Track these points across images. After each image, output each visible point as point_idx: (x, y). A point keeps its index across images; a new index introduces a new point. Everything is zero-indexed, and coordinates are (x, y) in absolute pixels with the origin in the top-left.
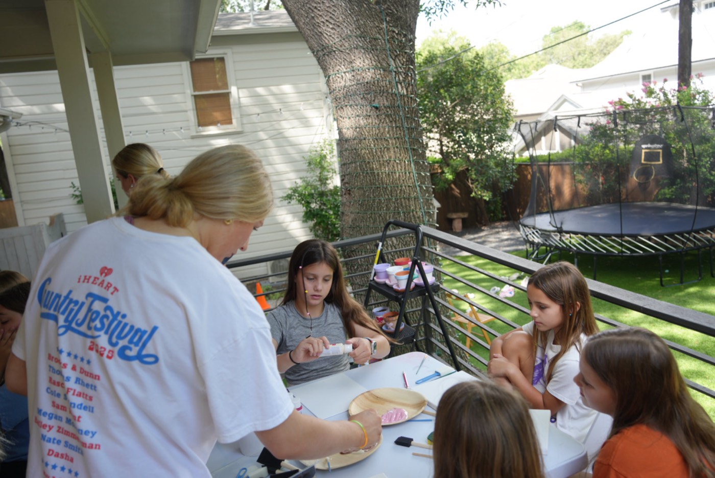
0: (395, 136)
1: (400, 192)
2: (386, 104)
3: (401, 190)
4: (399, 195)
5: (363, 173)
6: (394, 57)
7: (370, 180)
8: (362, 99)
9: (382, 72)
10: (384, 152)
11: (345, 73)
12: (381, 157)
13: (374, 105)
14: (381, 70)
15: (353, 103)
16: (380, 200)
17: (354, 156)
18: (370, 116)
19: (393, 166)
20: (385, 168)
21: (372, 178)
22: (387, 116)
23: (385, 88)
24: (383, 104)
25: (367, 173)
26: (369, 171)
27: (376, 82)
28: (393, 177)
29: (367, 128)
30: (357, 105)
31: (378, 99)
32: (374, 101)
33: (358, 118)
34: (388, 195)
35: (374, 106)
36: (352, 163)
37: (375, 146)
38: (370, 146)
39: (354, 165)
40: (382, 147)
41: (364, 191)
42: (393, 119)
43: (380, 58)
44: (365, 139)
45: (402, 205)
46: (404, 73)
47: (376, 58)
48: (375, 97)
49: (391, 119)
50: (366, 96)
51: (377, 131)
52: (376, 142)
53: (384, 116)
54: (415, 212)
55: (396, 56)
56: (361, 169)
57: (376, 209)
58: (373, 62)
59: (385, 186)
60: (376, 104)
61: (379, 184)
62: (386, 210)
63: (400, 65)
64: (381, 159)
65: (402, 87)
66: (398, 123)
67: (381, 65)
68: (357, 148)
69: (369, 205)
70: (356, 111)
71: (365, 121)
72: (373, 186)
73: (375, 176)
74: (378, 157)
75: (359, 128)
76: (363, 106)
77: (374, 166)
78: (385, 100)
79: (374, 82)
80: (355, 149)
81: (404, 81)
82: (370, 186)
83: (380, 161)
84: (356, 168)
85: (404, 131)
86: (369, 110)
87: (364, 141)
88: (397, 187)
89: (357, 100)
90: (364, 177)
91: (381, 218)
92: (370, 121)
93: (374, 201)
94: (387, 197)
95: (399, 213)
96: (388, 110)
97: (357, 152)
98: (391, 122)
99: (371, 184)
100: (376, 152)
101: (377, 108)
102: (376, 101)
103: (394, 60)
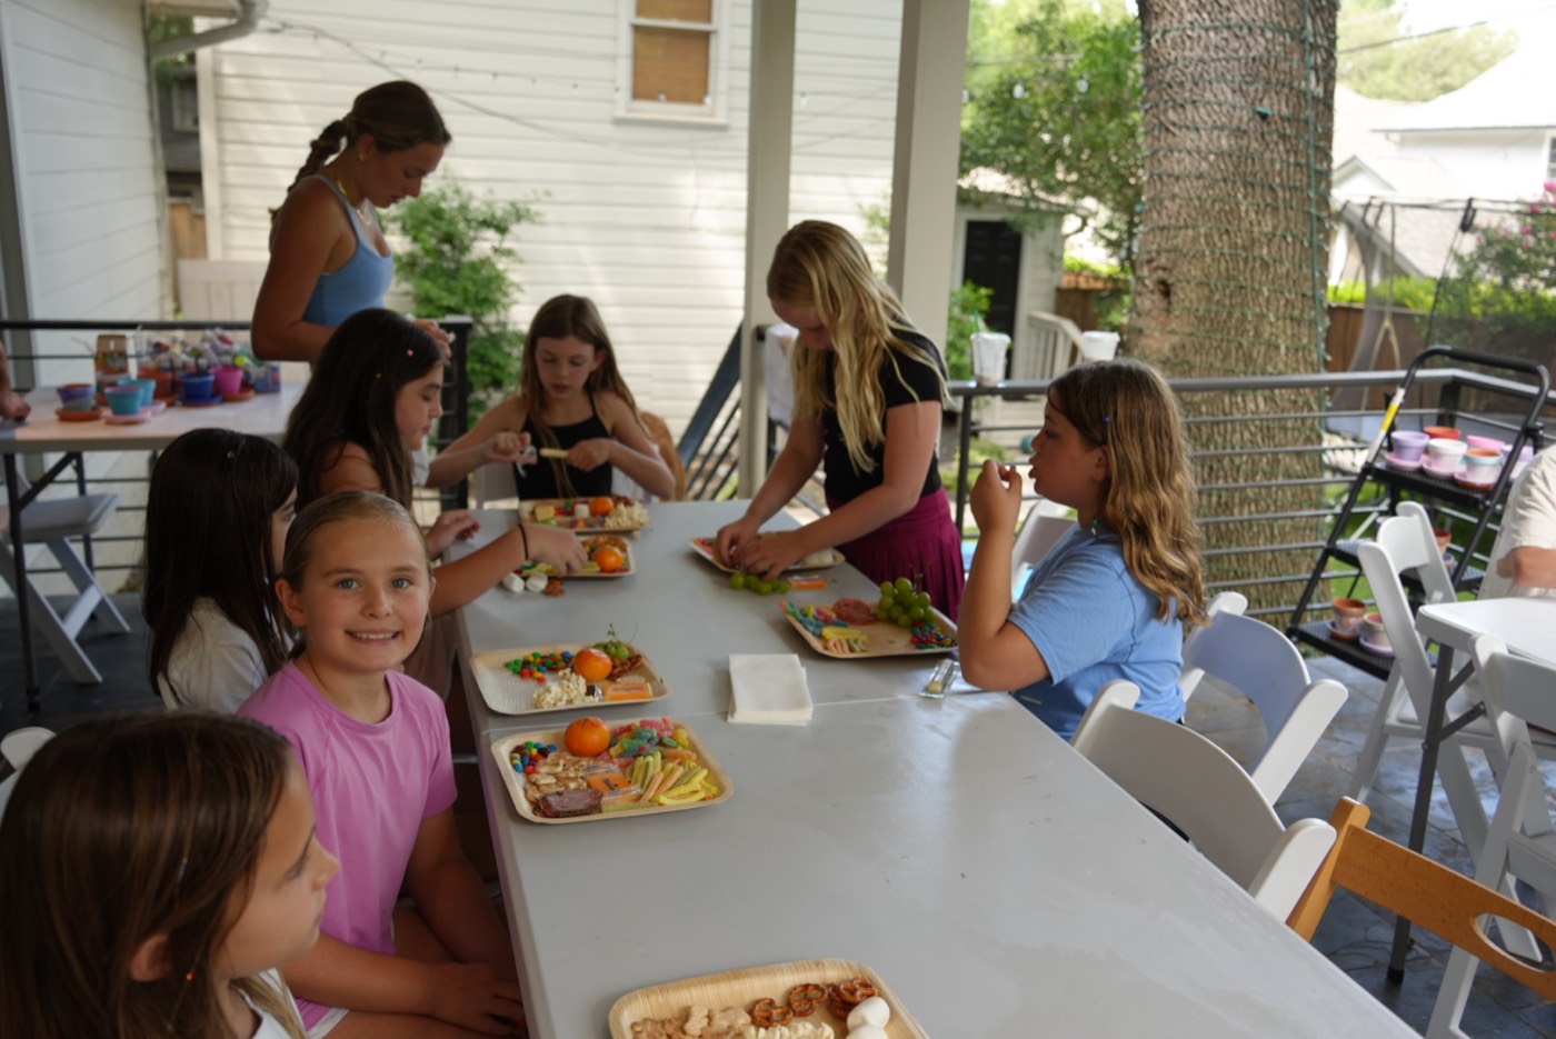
0: (1291, 183)
1: (1285, 306)
2: (1285, 111)
3: (1287, 301)
4: (1282, 309)
5: (1212, 252)
6: (1313, 11)
7: (1227, 270)
8: (1234, 92)
9: (1288, 40)
10: (1264, 215)
11: (1207, 30)
12: (1255, 223)
13: (1260, 109)
14: (1287, 35)
15: (1212, 99)
16: (1243, 314)
17: (1194, 214)
18: (1245, 132)
19: (1280, 248)
20: (1261, 247)
21: (1231, 266)
22: (1283, 137)
23: (1288, 75)
24: (1279, 111)
25: (1222, 254)
26: (1226, 250)
27: (1273, 61)
28: (1276, 271)
29: (1234, 158)
30: (1220, 105)
31: (1271, 98)
32: (1261, 101)
33: (1216, 133)
34: (1260, 305)
35: (1260, 113)
36: (1186, 227)
37: (1245, 197)
38: (1235, 196)
39: (1190, 232)
40: (1261, 201)
41: (1211, 291)
42: (1292, 145)
43: (1288, 10)
44: (1225, 180)
45: (1285, 332)
46: (1327, 50)
47: (1280, 7)
48: (1265, 92)
49: (1288, 146)
50: (1244, 87)
51: (1257, 167)
52: (1250, 190)
53: (1275, 137)
54: (1306, 352)
55: (1317, 10)
56: (1207, 244)
57: (1233, 332)
58: (1274, 16)
59: (1257, 286)
60: (1265, 108)
61: (1245, 279)
62: (1254, 337)
63: (1322, 31)
64: (1256, 229)
65: (1318, 80)
66: (1299, 155)
67: (1288, 25)
68: (1204, 196)
69: (1219, 323)
70: (1215, 117)
71: (1233, 142)
72: (1232, 284)
73: (1238, 262)
74: (1251, 223)
75: (1216, 154)
76: (1234, 108)
77: (1239, 241)
78: (1283, 103)
79: (1269, 61)
80: (1199, 198)
81: (1324, 68)
82: (1225, 282)
83: (1252, 232)
84: (1195, 239)
85: (1309, 177)
86: (1245, 119)
87: (1222, 184)
88: (1282, 293)
89: (1223, 93)
90: (1213, 260)
91: (1240, 352)
92: (1245, 142)
93: (1230, 314)
94: (1257, 309)
95: (1277, 348)
96: (1286, 125)
97: (1201, 206)
98: (1288, 152)
99: (1228, 279)
100: (1247, 211)
101: (1264, 117)
102: (1266, 101)
103: (1313, 18)
